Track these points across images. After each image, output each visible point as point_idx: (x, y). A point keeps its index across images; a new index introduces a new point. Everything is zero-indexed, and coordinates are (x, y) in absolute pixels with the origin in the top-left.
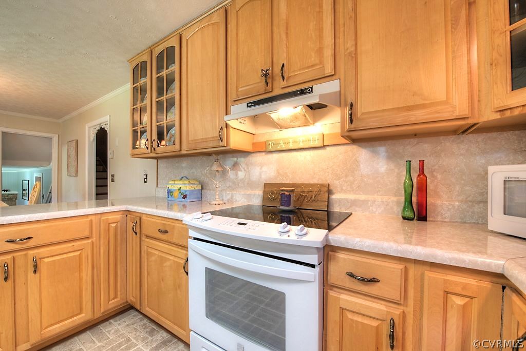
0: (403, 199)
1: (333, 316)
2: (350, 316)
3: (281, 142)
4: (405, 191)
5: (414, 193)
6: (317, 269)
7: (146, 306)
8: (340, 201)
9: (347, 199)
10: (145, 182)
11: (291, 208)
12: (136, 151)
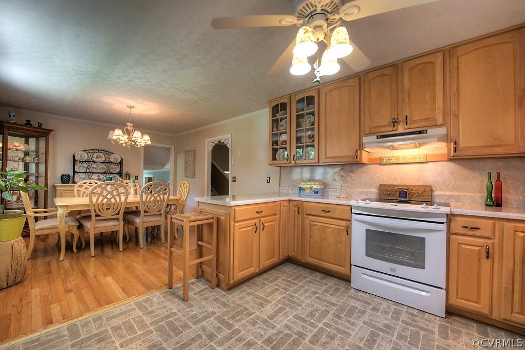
0: (485, 195)
1: (454, 247)
2: (463, 246)
3: (393, 158)
4: (487, 189)
5: (493, 192)
6: (445, 225)
7: (308, 256)
8: (440, 196)
9: (445, 195)
10: (268, 182)
11: (407, 199)
12: (275, 162)
